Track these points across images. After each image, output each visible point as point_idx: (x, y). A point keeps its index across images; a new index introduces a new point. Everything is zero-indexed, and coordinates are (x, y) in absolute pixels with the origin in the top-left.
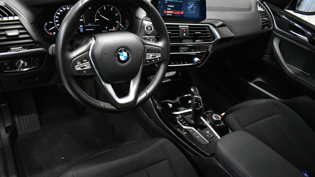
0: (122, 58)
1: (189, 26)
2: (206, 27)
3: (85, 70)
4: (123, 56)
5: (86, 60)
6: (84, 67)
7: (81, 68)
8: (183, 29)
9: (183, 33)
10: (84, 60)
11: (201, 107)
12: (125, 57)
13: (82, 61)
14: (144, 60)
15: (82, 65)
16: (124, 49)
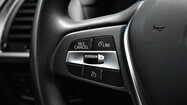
5: (108, 45)
13: (94, 43)
15: (90, 54)
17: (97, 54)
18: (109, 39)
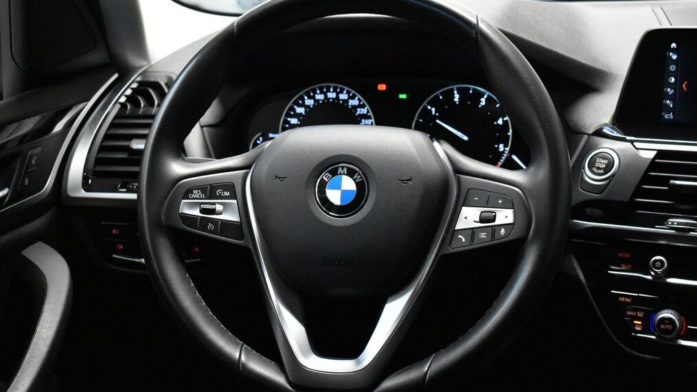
0: (334, 196)
3: (214, 221)
4: (341, 189)
5: (227, 194)
6: (213, 212)
7: (203, 211)
10: (219, 192)
12: (344, 193)
13: (211, 191)
14: (447, 232)
15: (208, 203)
16: (349, 169)
17: (214, 204)
18: (229, 187)
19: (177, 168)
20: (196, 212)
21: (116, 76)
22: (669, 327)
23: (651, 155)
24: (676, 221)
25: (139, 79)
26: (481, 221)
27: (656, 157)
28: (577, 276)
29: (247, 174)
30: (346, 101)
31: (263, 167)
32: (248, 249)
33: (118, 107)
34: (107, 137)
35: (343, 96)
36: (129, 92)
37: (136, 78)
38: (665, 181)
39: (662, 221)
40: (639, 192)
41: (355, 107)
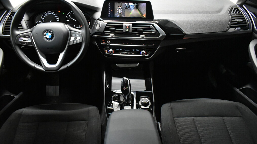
0: (48, 37)
1: (133, 24)
2: (150, 25)
3: (26, 42)
4: (48, 35)
5: (28, 37)
6: (26, 40)
7: (24, 40)
8: (126, 26)
9: (126, 29)
10: (26, 37)
11: (127, 87)
14: (69, 41)
15: (24, 39)
16: (49, 31)
18: (28, 36)
19: (17, 32)
20: (22, 41)
21: (6, 11)
22: (111, 52)
23: (106, 23)
24: (111, 35)
25: (11, 12)
26: (75, 39)
27: (107, 24)
28: (96, 45)
29: (31, 33)
30: (53, 15)
31: (34, 31)
32: (34, 47)
33: (7, 18)
34: (6, 24)
35: (52, 14)
36: (9, 14)
37: (11, 11)
38: (109, 28)
39: (109, 35)
40: (105, 30)
41: (55, 16)
